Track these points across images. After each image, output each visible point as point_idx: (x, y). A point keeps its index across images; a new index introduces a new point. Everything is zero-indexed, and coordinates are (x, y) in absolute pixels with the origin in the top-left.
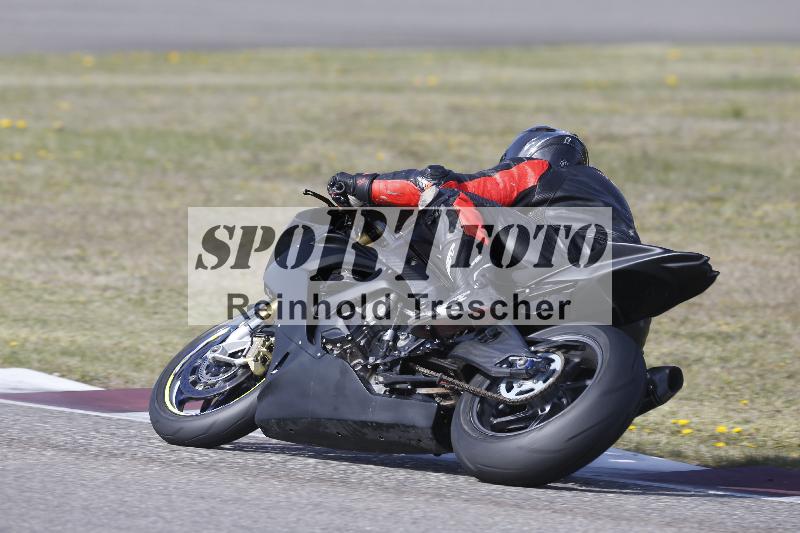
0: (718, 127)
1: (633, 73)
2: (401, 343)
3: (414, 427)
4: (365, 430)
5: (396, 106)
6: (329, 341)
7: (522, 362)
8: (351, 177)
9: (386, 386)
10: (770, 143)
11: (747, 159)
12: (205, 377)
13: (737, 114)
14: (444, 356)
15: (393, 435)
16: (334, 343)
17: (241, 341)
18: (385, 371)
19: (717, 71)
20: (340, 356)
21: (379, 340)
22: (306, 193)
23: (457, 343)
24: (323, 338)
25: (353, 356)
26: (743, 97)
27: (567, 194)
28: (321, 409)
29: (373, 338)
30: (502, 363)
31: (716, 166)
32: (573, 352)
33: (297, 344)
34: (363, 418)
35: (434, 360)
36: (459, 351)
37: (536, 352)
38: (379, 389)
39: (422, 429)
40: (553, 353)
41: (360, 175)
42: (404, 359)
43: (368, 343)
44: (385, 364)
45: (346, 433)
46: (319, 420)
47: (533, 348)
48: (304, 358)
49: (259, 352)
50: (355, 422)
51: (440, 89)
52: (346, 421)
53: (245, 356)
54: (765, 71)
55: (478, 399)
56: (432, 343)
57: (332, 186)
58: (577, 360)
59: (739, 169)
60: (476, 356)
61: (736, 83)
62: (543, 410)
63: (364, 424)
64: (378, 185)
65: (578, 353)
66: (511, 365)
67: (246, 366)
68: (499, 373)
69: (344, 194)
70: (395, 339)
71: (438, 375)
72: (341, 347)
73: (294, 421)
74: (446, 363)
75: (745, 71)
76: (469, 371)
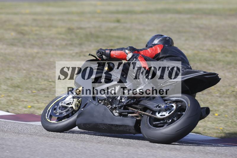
0: (113, 25)
1: (87, 9)
2: (123, 100)
3: (128, 126)
4: (112, 127)
5: (17, 19)
6: (100, 100)
7: (163, 106)
8: (104, 50)
9: (119, 113)
10: (128, 30)
11: (121, 35)
12: (59, 111)
13: (118, 21)
14: (137, 104)
15: (121, 128)
16: (102, 100)
17: (70, 100)
18: (119, 109)
19: (112, 8)
20: (104, 104)
21: (116, 100)
22: (90, 55)
23: (141, 100)
24: (98, 99)
25: (108, 105)
26: (120, 16)
27: (170, 55)
28: (98, 121)
29: (113, 99)
30: (157, 106)
31: (112, 37)
32: (178, 103)
33: (90, 101)
34: (112, 123)
35: (134, 106)
36: (142, 103)
37: (167, 103)
38: (116, 114)
39: (131, 126)
40: (172, 103)
41: (107, 49)
42: (124, 105)
43: (112, 100)
44: (118, 107)
45: (105, 128)
46: (97, 124)
47: (166, 102)
48: (92, 105)
49: (76, 103)
50: (109, 124)
51: (30, 14)
52: (106, 124)
53: (71, 105)
54: (126, 8)
55: (149, 117)
56: (133, 100)
57: (98, 53)
58: (180, 106)
59: (119, 38)
60: (148, 104)
61: (118, 12)
62: (169, 121)
63: (112, 125)
64: (112, 52)
65: (180, 103)
66: (160, 107)
67: (72, 108)
68: (156, 109)
69: (102, 55)
70: (121, 99)
71: (136, 110)
72: (104, 102)
73: (89, 124)
74: (138, 106)
75: (120, 8)
76: (145, 109)
